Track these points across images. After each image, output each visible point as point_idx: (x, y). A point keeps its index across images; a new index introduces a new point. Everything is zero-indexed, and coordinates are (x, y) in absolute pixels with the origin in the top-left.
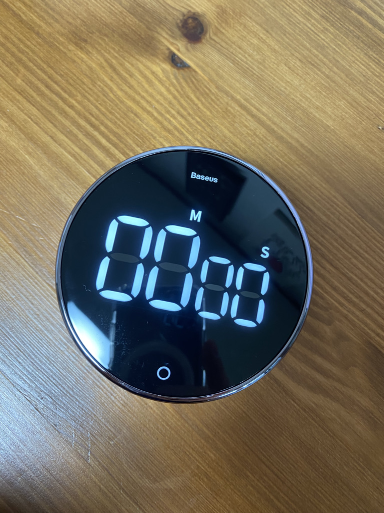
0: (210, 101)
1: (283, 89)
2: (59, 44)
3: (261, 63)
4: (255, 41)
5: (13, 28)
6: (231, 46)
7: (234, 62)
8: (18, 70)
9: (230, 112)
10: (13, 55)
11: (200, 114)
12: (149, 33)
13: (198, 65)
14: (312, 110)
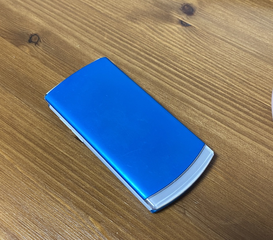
0: (205, 38)
1: (240, 30)
2: (123, 21)
3: (226, 21)
4: (220, 12)
5: (97, 17)
6: (209, 15)
7: (212, 21)
8: (104, 34)
9: (217, 42)
10: (100, 27)
11: (201, 44)
12: (167, 13)
13: (195, 24)
14: (257, 38)
